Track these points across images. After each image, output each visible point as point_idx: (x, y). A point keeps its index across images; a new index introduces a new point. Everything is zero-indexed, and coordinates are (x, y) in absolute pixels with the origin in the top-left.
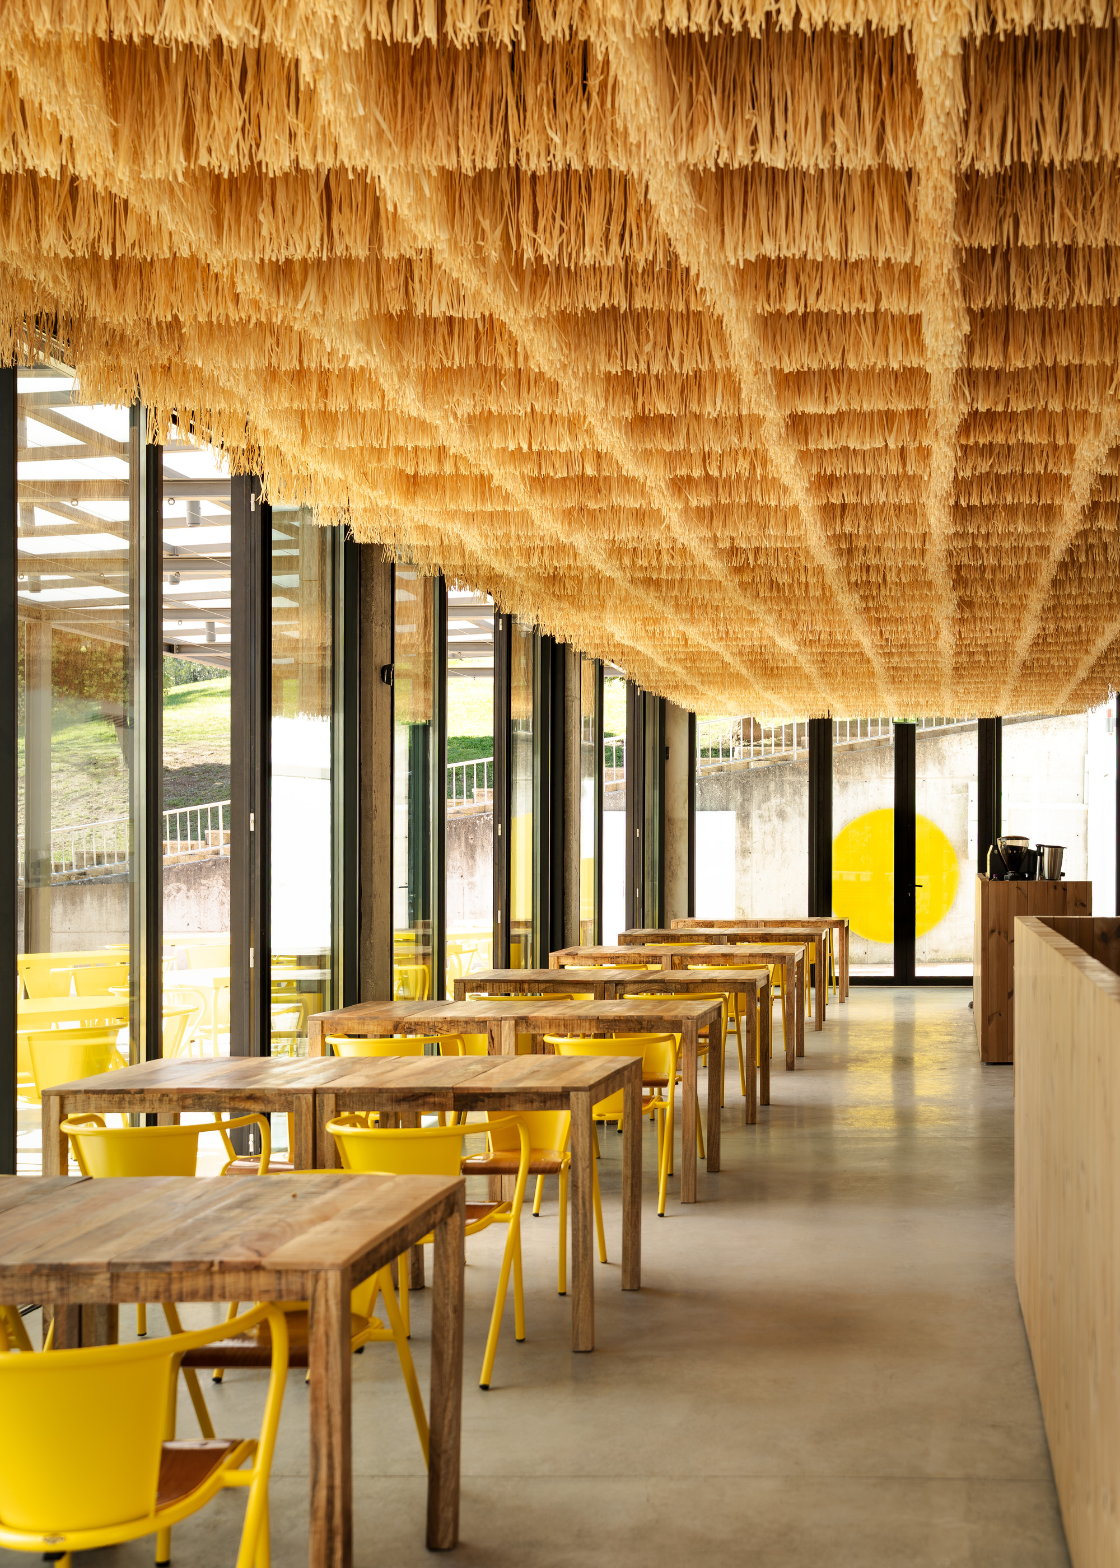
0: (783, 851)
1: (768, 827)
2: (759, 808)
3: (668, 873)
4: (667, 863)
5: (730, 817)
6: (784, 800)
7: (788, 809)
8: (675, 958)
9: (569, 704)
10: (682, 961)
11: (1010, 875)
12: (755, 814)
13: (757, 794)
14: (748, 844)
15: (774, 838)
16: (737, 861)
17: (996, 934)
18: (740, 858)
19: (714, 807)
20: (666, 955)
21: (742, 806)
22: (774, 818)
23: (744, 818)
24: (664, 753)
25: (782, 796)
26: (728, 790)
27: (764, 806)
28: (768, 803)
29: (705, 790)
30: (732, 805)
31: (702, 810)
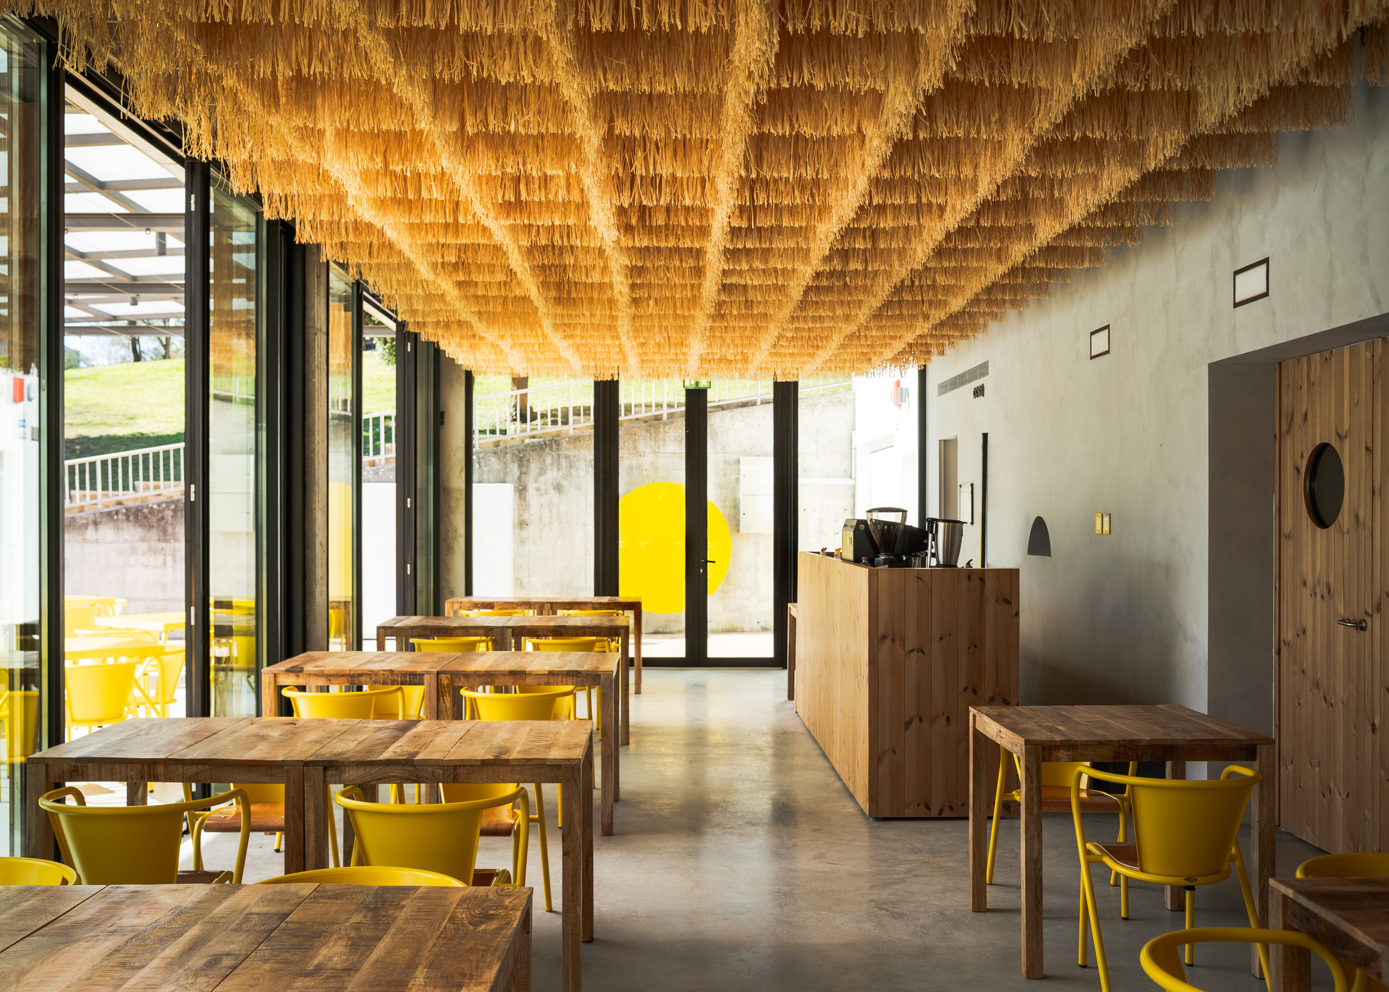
0: (560, 523)
1: (545, 500)
2: (536, 481)
3: (443, 546)
4: (442, 536)
5: (508, 489)
6: (560, 474)
7: (564, 483)
8: (443, 677)
9: (309, 337)
10: (452, 680)
11: (882, 557)
12: (531, 487)
13: (534, 467)
14: (525, 517)
15: (550, 510)
16: (514, 533)
17: (888, 641)
18: (517, 530)
19: (492, 480)
20: (428, 673)
21: (519, 479)
22: (552, 493)
23: (521, 491)
24: (439, 418)
25: (559, 469)
26: (505, 463)
27: (541, 479)
28: (545, 477)
29: (483, 463)
30: (509, 477)
31: (480, 482)
